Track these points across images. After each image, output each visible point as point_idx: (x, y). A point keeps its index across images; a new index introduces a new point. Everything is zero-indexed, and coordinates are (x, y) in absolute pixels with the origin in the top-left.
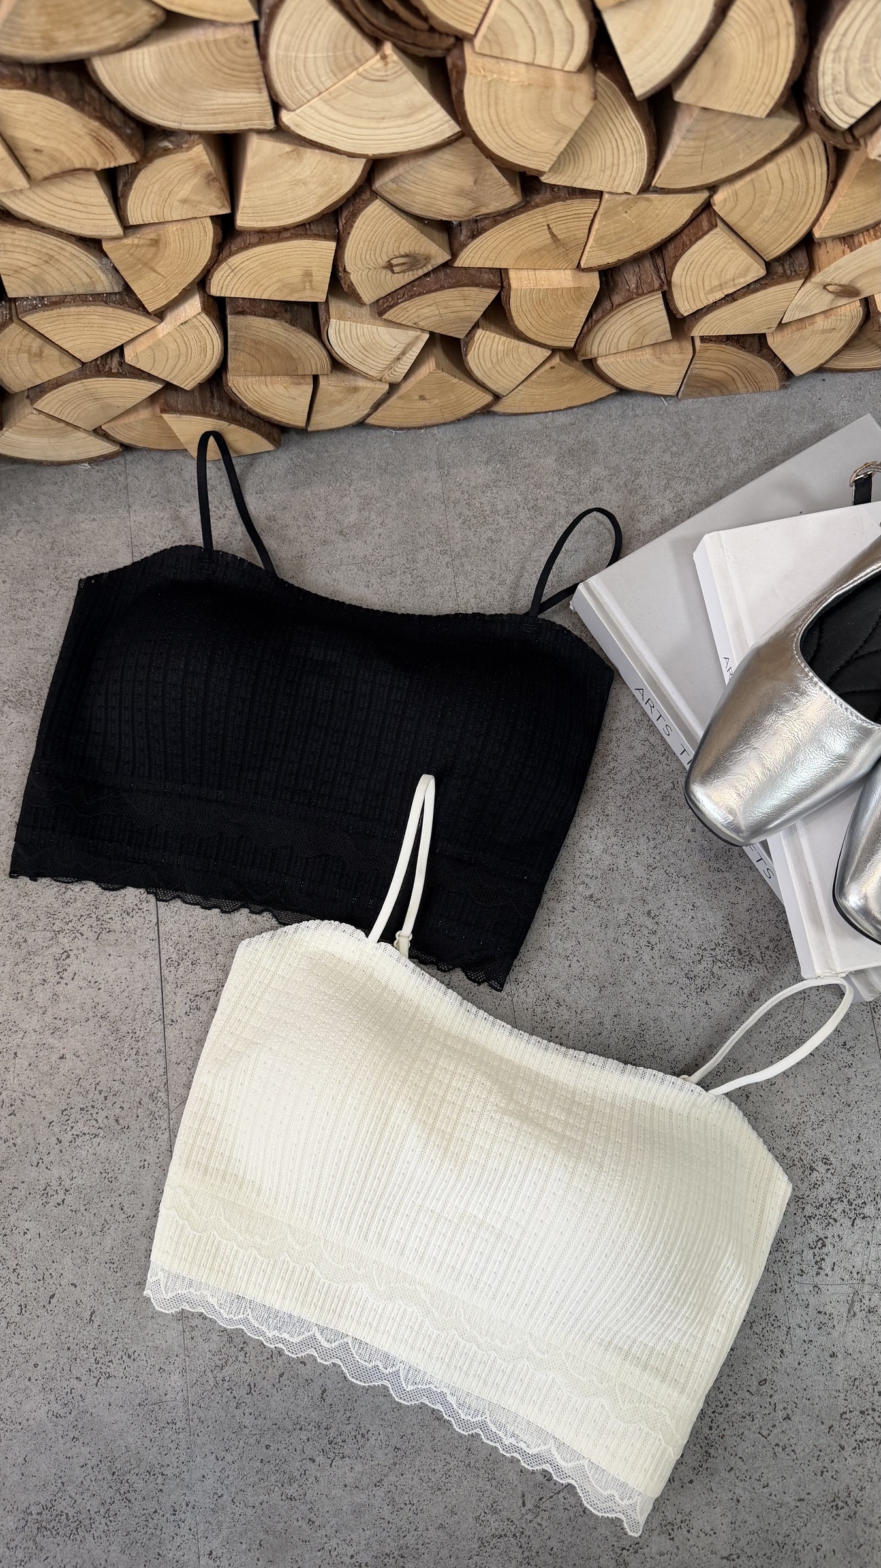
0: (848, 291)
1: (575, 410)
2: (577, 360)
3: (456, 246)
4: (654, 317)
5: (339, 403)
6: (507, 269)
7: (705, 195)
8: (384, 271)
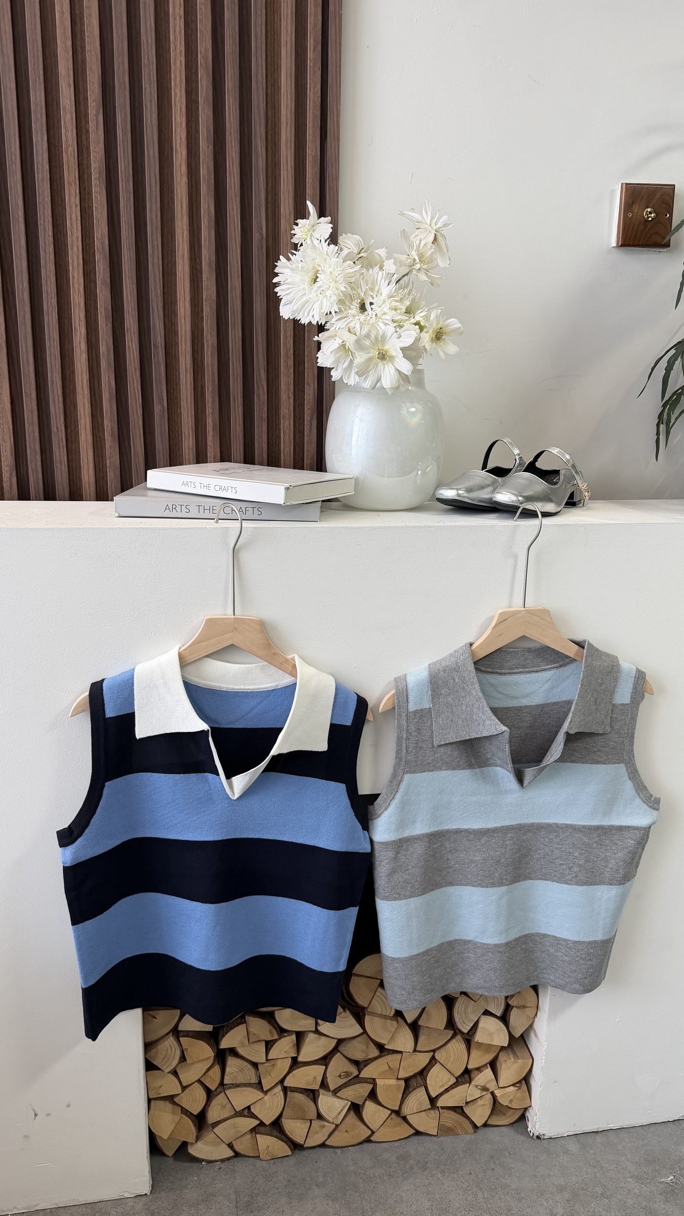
0: (485, 1089)
1: (401, 1141)
2: (400, 1117)
3: (360, 1070)
4: (423, 1097)
5: (317, 1133)
6: (375, 1079)
7: (432, 1053)
8: (338, 1078)
